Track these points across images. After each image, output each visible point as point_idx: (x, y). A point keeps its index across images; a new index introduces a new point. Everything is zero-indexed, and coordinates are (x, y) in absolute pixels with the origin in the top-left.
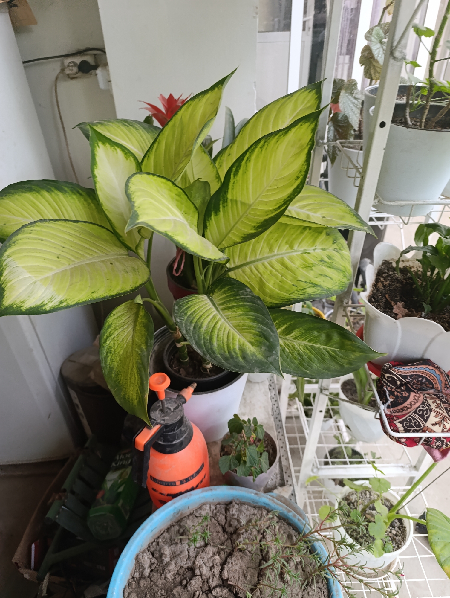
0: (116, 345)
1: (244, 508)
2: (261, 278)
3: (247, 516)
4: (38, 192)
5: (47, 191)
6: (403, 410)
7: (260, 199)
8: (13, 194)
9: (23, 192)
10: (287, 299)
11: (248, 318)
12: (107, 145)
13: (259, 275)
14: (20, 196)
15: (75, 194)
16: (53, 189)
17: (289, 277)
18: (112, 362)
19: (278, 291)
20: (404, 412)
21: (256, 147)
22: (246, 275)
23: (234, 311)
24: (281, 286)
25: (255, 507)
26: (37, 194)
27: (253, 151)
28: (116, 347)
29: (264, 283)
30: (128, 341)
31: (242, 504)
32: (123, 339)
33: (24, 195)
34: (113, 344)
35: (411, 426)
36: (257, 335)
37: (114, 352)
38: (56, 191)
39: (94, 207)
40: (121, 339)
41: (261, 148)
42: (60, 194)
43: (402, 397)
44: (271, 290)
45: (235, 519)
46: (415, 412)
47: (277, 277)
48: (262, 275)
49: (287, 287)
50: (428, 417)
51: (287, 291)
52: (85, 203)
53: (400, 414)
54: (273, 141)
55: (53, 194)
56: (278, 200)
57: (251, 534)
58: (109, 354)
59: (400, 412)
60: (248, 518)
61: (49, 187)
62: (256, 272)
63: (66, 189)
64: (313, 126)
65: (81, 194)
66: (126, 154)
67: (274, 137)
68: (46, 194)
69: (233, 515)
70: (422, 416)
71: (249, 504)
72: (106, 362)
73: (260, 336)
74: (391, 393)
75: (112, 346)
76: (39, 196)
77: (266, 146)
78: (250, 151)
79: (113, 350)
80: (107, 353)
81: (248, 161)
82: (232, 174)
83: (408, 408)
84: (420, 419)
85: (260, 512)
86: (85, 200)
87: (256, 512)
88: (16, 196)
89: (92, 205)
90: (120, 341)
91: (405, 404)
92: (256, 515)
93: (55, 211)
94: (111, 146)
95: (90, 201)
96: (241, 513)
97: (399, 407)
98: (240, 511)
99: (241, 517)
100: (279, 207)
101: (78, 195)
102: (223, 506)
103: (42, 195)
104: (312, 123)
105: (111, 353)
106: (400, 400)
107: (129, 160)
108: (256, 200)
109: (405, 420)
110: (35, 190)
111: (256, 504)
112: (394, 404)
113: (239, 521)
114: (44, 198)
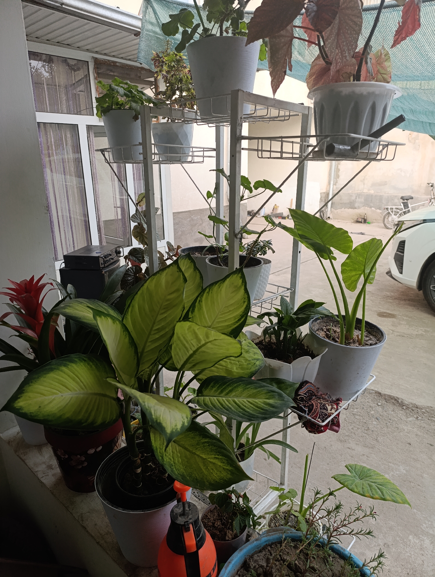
0: (172, 458)
1: (255, 557)
2: (226, 369)
3: (262, 559)
4: (58, 369)
5: (65, 366)
6: (315, 411)
7: (216, 321)
8: (38, 378)
9: (45, 374)
10: (250, 373)
11: (251, 389)
12: (103, 317)
13: (224, 368)
14: (46, 377)
15: (82, 361)
16: (68, 363)
17: (243, 361)
18: (179, 470)
19: (242, 371)
20: (317, 412)
21: (204, 293)
22: (214, 372)
23: (237, 391)
24: (242, 368)
25: (260, 551)
26: (58, 371)
27: (202, 296)
28: (173, 460)
29: (231, 371)
30: (178, 451)
31: (251, 557)
32: (172, 452)
33: (48, 375)
34: (169, 459)
35: (323, 417)
36: (267, 393)
37: (174, 463)
38: (70, 364)
39: (94, 368)
40: (171, 452)
41: (208, 293)
42: (73, 365)
43: (310, 405)
44: (237, 373)
45: (259, 567)
46: (321, 409)
47: (236, 364)
48: (226, 367)
49: (245, 367)
50: (327, 408)
51: (247, 369)
52: (89, 367)
53: (315, 414)
54: (215, 288)
55: (69, 367)
56: (234, 317)
57: (276, 566)
58: (172, 467)
59: (314, 413)
60: (264, 560)
61: (64, 362)
62: (221, 367)
63: (76, 359)
64: (240, 275)
65: (85, 361)
66: (113, 320)
67: (215, 285)
68: (64, 368)
69: (255, 567)
70: (324, 409)
71: (256, 553)
72: (175, 474)
73: (269, 392)
74: (305, 406)
75: (169, 461)
76: (60, 372)
77: (211, 291)
78: (200, 296)
79: (172, 463)
80: (170, 467)
81: (200, 302)
82: (190, 312)
83: (317, 409)
84: (324, 411)
85: (267, 550)
86: (88, 364)
87: (264, 553)
88: (42, 379)
89: (93, 366)
90: (171, 454)
91: (314, 408)
92: (266, 554)
93: (74, 380)
94: (105, 317)
95: (91, 364)
96: (258, 561)
97: (313, 411)
98: (256, 561)
99: (260, 563)
100: (239, 320)
101: (83, 362)
102: (242, 570)
103: (62, 371)
104: (238, 274)
105: (173, 466)
106: (311, 407)
107: (115, 324)
108: (213, 322)
109: (320, 415)
110: (55, 369)
111: (260, 548)
112: (310, 411)
113: (262, 566)
114: (64, 373)
